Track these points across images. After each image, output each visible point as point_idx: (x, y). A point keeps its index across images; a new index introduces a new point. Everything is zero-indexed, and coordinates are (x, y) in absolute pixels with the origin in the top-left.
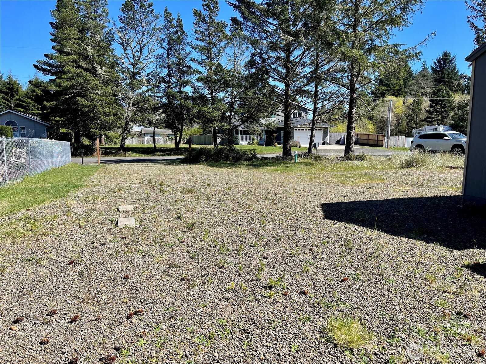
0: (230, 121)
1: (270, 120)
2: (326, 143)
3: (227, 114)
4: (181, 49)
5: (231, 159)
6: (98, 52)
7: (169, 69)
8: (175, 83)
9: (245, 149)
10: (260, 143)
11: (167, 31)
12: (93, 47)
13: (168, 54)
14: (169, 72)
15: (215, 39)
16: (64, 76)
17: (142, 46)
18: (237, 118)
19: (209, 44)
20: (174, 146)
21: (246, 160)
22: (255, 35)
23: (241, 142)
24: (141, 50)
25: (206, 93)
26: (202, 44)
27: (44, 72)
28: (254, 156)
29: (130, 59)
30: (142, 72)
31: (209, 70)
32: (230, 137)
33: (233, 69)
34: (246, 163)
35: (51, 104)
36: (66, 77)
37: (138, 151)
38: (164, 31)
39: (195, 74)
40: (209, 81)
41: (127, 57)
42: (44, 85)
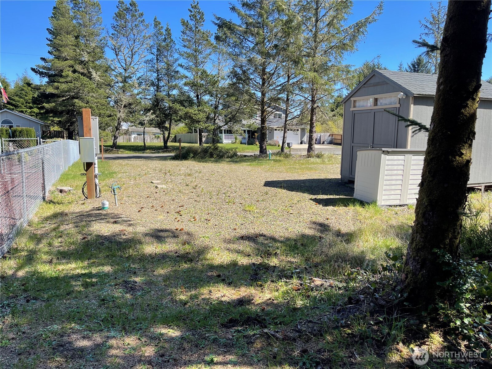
0: (214, 122)
1: (251, 121)
2: (303, 143)
3: (211, 115)
4: (170, 55)
5: (215, 156)
6: (93, 58)
7: (158, 74)
8: (163, 86)
9: (228, 147)
10: (243, 141)
11: (156, 38)
12: (89, 53)
13: (157, 59)
14: (158, 76)
15: (201, 47)
16: (62, 80)
17: (133, 52)
18: (221, 119)
19: (195, 52)
20: (162, 144)
21: (228, 157)
22: (236, 50)
23: (225, 141)
24: (132, 56)
25: (193, 96)
26: (189, 51)
27: (40, 75)
28: (235, 155)
29: (122, 64)
30: (133, 76)
31: (195, 75)
32: (214, 136)
33: (217, 74)
34: (227, 160)
35: (50, 106)
36: (63, 81)
37: (129, 148)
38: (153, 38)
39: (183, 79)
40: (195, 86)
41: (119, 62)
42: (43, 88)
